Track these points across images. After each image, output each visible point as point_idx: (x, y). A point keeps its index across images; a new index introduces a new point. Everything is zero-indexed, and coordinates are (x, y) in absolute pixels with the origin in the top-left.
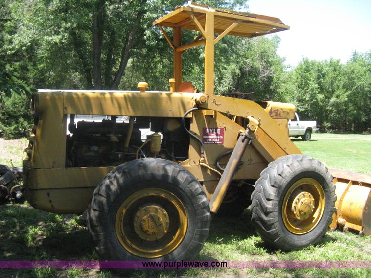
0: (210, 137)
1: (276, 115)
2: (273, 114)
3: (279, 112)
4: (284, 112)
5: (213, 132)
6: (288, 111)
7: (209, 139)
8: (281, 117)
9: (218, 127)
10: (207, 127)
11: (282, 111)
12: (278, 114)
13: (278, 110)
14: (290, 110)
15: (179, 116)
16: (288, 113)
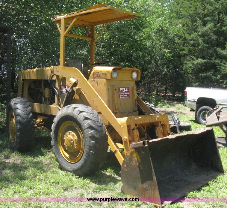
0: (63, 91)
1: (97, 76)
2: (95, 76)
3: (99, 74)
4: (103, 73)
5: (64, 88)
6: (106, 73)
7: (62, 92)
8: (101, 77)
9: (67, 85)
10: (62, 85)
11: (101, 73)
12: (99, 76)
13: (98, 72)
14: (108, 72)
15: (47, 79)
16: (106, 74)
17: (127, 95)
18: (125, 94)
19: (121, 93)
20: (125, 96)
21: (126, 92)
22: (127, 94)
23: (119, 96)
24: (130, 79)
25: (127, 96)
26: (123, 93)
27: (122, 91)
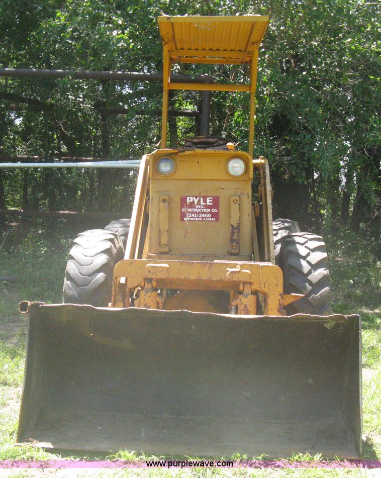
17: (210, 215)
18: (205, 213)
19: (190, 210)
20: (202, 218)
21: (206, 207)
22: (211, 213)
23: (183, 215)
24: (222, 176)
25: (211, 217)
26: (196, 210)
27: (192, 205)
